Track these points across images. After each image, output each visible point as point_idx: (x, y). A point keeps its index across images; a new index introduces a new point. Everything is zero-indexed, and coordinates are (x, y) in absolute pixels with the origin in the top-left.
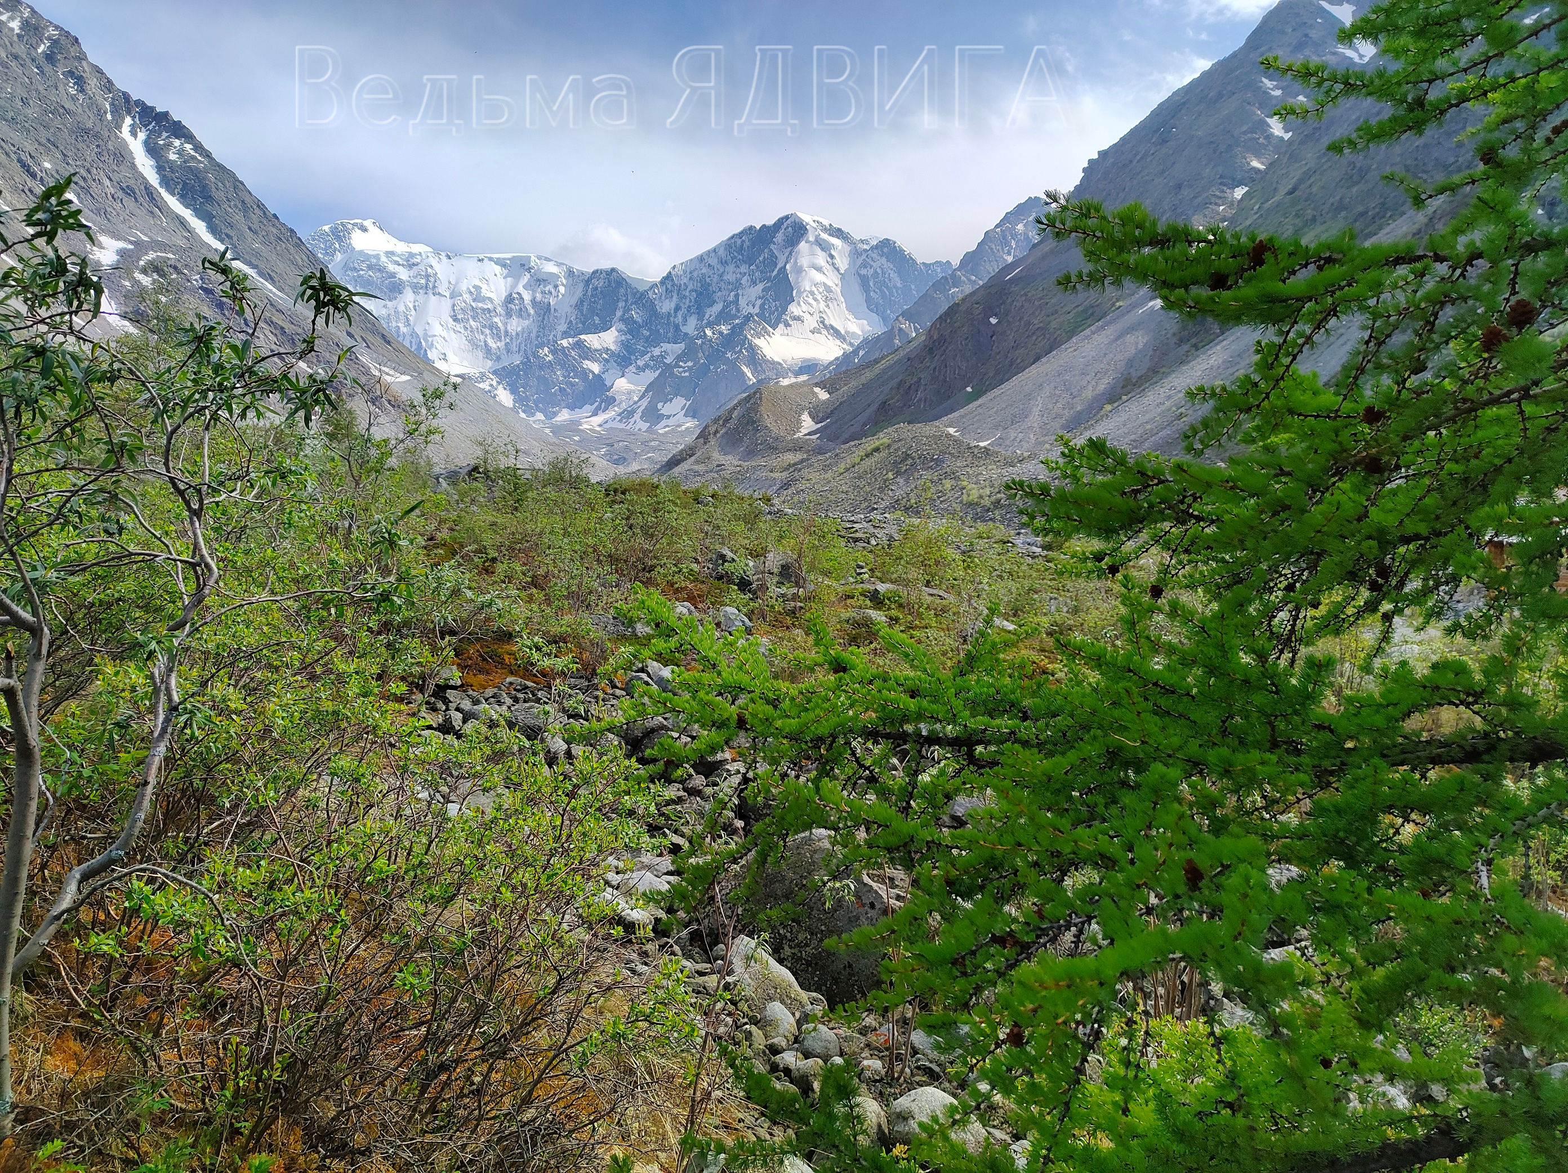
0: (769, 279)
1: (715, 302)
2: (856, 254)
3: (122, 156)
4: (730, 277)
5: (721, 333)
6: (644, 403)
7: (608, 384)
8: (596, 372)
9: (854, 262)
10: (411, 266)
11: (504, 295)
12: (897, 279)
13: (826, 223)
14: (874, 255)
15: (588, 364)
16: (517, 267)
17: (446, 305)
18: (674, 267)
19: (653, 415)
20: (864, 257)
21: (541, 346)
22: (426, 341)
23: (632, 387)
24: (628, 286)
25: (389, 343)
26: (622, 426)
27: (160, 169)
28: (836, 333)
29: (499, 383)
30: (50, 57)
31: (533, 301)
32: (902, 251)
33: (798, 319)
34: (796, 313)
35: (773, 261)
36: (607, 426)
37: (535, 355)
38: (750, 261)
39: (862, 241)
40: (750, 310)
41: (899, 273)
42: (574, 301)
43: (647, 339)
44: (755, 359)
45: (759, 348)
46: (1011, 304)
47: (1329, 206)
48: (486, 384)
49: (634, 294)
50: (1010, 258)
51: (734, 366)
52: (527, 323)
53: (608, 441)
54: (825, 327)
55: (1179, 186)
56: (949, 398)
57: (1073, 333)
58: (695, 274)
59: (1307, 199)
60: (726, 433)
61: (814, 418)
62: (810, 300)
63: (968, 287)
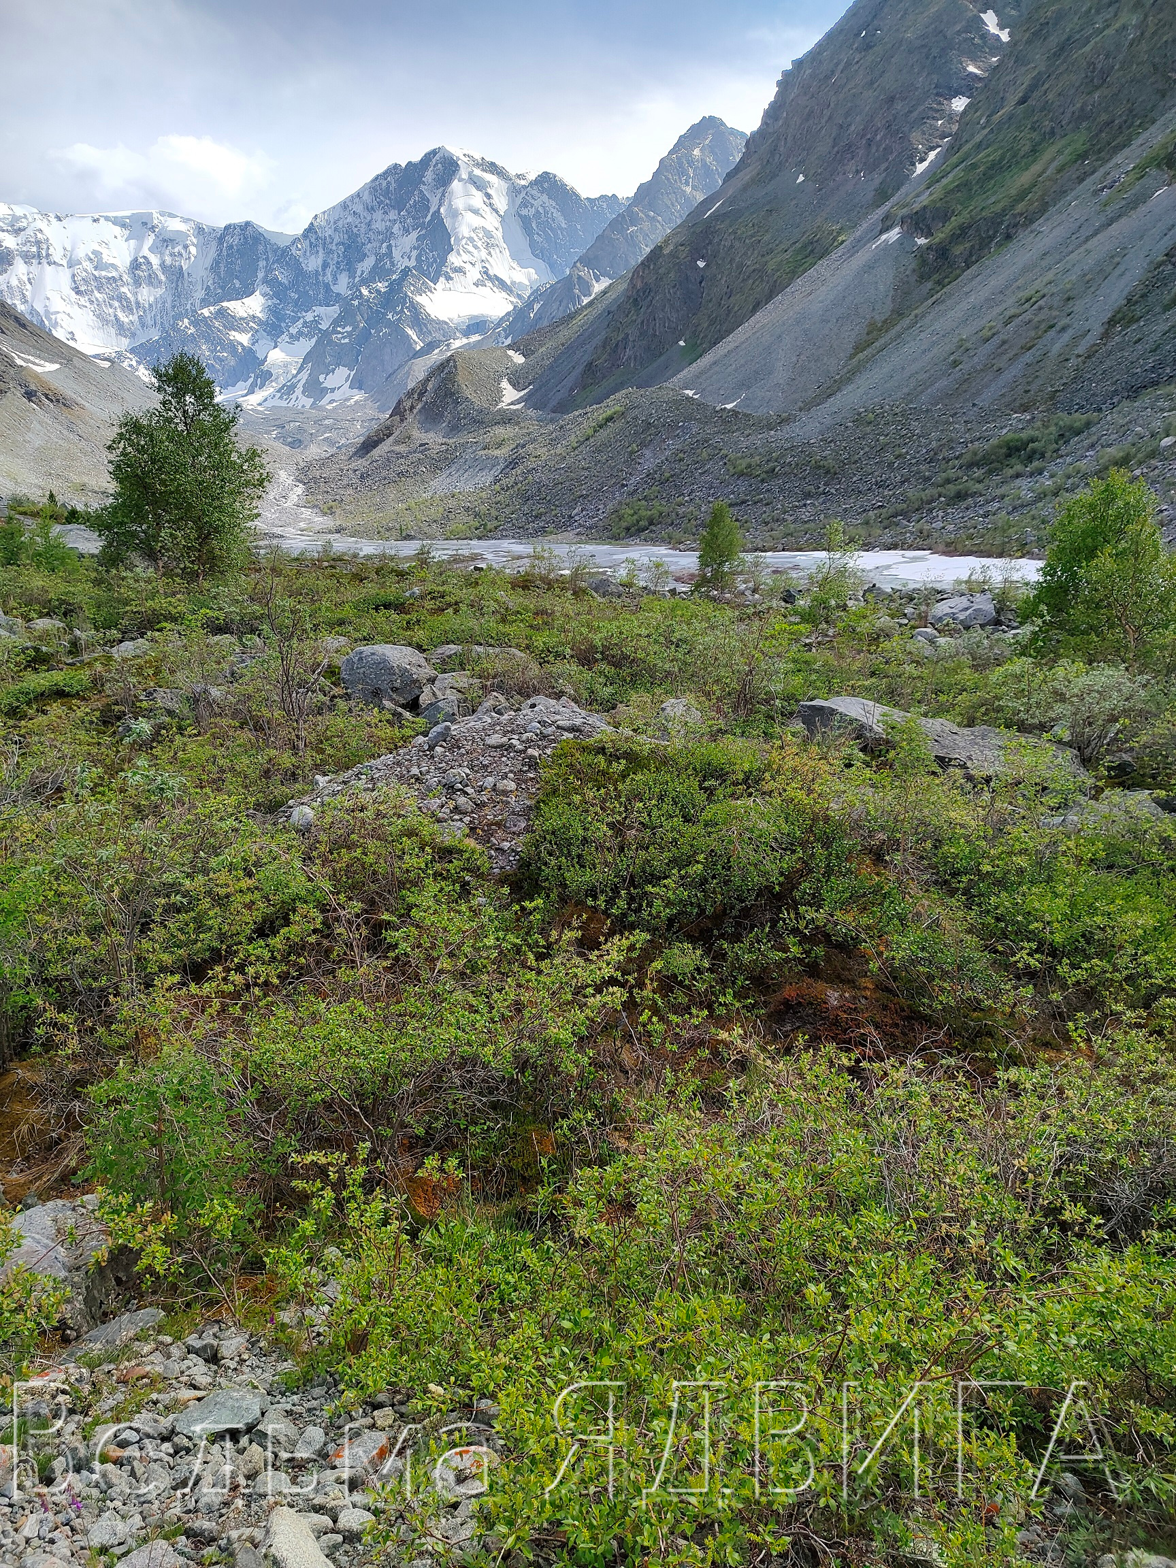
0: (422, 226)
1: (365, 255)
2: (514, 191)
4: (379, 226)
5: (378, 291)
6: (304, 376)
7: (261, 356)
8: (246, 344)
9: (513, 201)
10: (17, 232)
11: (128, 260)
12: (561, 218)
13: (477, 156)
14: (534, 192)
15: (235, 335)
16: (138, 226)
17: (64, 275)
18: (316, 217)
19: (315, 389)
20: (523, 194)
21: (179, 317)
22: (49, 320)
23: (288, 359)
24: (267, 242)
25: (24, 326)
26: (284, 404)
28: (501, 284)
29: (139, 363)
31: (163, 265)
32: (564, 185)
33: (459, 270)
34: (457, 264)
35: (424, 204)
36: (267, 404)
37: (174, 327)
38: (399, 206)
39: (518, 176)
40: (406, 263)
41: (562, 211)
42: (208, 262)
43: (296, 303)
44: (419, 319)
45: (422, 306)
46: (719, 244)
47: (1068, 115)
48: (125, 364)
49: (275, 251)
50: (688, 189)
51: (396, 328)
52: (160, 291)
53: (275, 421)
54: (490, 278)
55: (891, 100)
56: (661, 354)
57: (794, 274)
58: (340, 224)
59: (1043, 109)
60: (423, 408)
61: (516, 385)
62: (470, 248)
63: (646, 225)
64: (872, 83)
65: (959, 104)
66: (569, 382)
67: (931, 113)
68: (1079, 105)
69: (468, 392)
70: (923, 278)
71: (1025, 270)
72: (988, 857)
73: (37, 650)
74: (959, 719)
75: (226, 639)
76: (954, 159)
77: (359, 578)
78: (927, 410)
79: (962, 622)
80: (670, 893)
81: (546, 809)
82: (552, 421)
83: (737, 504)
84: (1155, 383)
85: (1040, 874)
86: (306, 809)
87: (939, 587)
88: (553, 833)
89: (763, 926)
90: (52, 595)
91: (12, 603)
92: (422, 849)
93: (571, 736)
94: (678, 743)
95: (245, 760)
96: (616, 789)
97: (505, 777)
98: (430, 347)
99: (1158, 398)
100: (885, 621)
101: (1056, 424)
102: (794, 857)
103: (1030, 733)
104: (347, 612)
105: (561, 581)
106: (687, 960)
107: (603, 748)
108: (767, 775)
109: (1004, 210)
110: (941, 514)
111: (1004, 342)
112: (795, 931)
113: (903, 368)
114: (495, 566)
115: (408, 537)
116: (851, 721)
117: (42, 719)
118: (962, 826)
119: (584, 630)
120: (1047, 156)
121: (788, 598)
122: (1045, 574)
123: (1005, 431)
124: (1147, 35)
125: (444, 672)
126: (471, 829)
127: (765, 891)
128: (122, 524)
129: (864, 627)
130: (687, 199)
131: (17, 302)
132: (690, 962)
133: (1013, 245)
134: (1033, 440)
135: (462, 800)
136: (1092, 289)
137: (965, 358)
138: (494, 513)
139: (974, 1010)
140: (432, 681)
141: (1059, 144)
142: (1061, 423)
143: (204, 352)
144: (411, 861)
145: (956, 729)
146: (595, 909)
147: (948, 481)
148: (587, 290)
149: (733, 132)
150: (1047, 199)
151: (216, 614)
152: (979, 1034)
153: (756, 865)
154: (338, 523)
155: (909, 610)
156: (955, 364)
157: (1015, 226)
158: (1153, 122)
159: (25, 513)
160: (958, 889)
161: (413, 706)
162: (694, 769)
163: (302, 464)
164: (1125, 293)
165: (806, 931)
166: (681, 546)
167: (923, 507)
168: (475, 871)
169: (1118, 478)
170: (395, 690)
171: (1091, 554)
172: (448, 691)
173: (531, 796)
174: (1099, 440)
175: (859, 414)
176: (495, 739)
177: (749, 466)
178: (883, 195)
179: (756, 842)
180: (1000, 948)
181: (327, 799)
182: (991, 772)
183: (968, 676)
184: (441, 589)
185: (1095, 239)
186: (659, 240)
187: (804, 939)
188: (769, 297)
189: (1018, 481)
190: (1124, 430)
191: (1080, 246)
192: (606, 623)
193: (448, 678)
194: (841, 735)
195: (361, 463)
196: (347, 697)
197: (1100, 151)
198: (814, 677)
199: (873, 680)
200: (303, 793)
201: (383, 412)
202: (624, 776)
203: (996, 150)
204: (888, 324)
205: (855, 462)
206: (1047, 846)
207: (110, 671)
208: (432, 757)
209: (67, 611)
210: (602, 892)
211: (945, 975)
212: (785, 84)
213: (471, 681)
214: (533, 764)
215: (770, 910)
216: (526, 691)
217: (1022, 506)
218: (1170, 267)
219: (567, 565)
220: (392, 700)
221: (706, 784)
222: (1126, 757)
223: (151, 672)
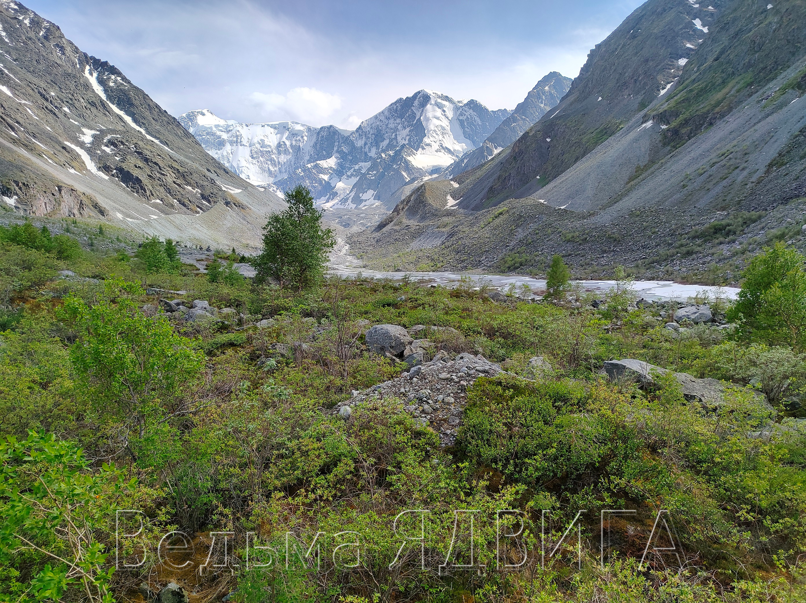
0: (412, 125)
1: (384, 139)
2: (457, 108)
3: (87, 86)
4: (391, 126)
5: (390, 155)
6: (353, 194)
7: (333, 185)
8: (326, 180)
9: (456, 113)
10: (228, 132)
11: (276, 143)
12: (479, 120)
13: (439, 94)
14: (466, 109)
15: (322, 176)
16: (282, 128)
17: (247, 151)
18: (362, 123)
19: (357, 200)
20: (461, 110)
21: (297, 168)
22: (239, 170)
23: (346, 186)
24: (339, 134)
25: (227, 173)
26: (342, 207)
27: (106, 91)
28: (449, 151)
29: (277, 189)
30: (46, 37)
31: (291, 145)
32: (481, 105)
33: (429, 145)
34: (427, 142)
35: (413, 115)
36: (335, 207)
37: (294, 173)
38: (401, 117)
39: (459, 102)
40: (403, 142)
41: (480, 117)
42: (312, 144)
43: (351, 161)
44: (408, 167)
45: (410, 161)
46: (557, 130)
47: (742, 65)
48: (271, 190)
49: (343, 138)
50: (542, 105)
51: (398, 172)
52: (289, 157)
53: (338, 215)
54: (443, 148)
55: (647, 61)
56: (527, 183)
57: (596, 144)
58: (373, 125)
59: (727, 63)
60: (408, 208)
61: (454, 198)
62: (434, 135)
63: (521, 122)
64: (637, 53)
65: (683, 62)
66: (481, 196)
67: (667, 66)
68: (747, 60)
69: (430, 201)
70: (665, 145)
71: (721, 140)
72: (718, 453)
73: (223, 323)
74: (695, 374)
75: (311, 319)
76: (681, 88)
77: (374, 290)
78: (669, 210)
79: (693, 320)
80: (538, 463)
81: (470, 414)
82: (471, 214)
83: (566, 256)
84: (797, 196)
85: (749, 464)
86: (348, 408)
87: (679, 300)
88: (474, 427)
89: (589, 485)
90: (232, 297)
91: (214, 300)
92: (406, 432)
93: (483, 375)
94: (541, 381)
95: (318, 381)
96: (507, 405)
97: (449, 395)
98: (413, 180)
99: (799, 204)
100: (649, 318)
101: (742, 217)
102: (607, 447)
103: (737, 383)
104: (369, 307)
105: (474, 293)
106: (547, 502)
107: (500, 383)
108: (590, 401)
109: (708, 111)
110: (678, 262)
111: (710, 176)
112: (608, 490)
113: (655, 189)
114: (442, 285)
115: (398, 270)
116: (634, 373)
117: (223, 357)
118: (702, 435)
119: (488, 319)
120: (730, 85)
121: (595, 304)
122: (741, 296)
123: (713, 220)
124: (783, 26)
125: (416, 339)
126: (431, 422)
127: (591, 465)
128: (266, 263)
129: (638, 321)
130: (542, 110)
131: (225, 162)
132: (549, 503)
133: (713, 128)
134: (729, 225)
135: (426, 406)
136: (759, 149)
137: (689, 184)
138: (441, 259)
139: (715, 543)
140: (410, 343)
141: (737, 79)
142: (744, 216)
143: (307, 184)
144: (400, 438)
145: (693, 379)
146: (496, 470)
147: (682, 245)
148: (491, 152)
149: (565, 78)
150: (731, 105)
151: (306, 307)
152: (718, 558)
153: (585, 451)
154: (364, 263)
155: (662, 313)
156: (684, 186)
157: (715, 118)
158: (789, 67)
159: (221, 258)
160: (701, 471)
161: (401, 356)
162: (549, 395)
163: (349, 235)
164: (778, 151)
165: (615, 490)
166: (537, 277)
167: (668, 259)
168: (433, 445)
169: (780, 246)
170: (392, 347)
171: (768, 286)
172: (418, 349)
173: (462, 406)
174: (766, 225)
175: (632, 211)
176: (444, 375)
177: (573, 237)
178: (643, 105)
179: (584, 438)
180: (729, 507)
181: (358, 403)
182: (717, 404)
183: (698, 349)
184: (415, 297)
185: (759, 124)
186: (528, 129)
187: (613, 495)
188: (584, 155)
189: (721, 246)
190: (780, 220)
191: (751, 128)
192: (500, 316)
193: (419, 342)
194: (628, 380)
195: (377, 235)
196: (368, 350)
197: (759, 82)
198: (612, 348)
199: (645, 350)
200: (346, 399)
201: (389, 211)
202: (512, 398)
203: (703, 83)
204: (646, 167)
205: (630, 235)
206: (752, 449)
207: (256, 334)
208: (411, 383)
209: (238, 304)
210: (500, 460)
211: (696, 521)
212: (592, 55)
213: (430, 344)
214: (463, 389)
215: (593, 476)
216: (458, 350)
217: (724, 259)
218: (802, 137)
219: (478, 285)
220: (390, 352)
221: (556, 404)
222: (795, 399)
223: (275, 335)
